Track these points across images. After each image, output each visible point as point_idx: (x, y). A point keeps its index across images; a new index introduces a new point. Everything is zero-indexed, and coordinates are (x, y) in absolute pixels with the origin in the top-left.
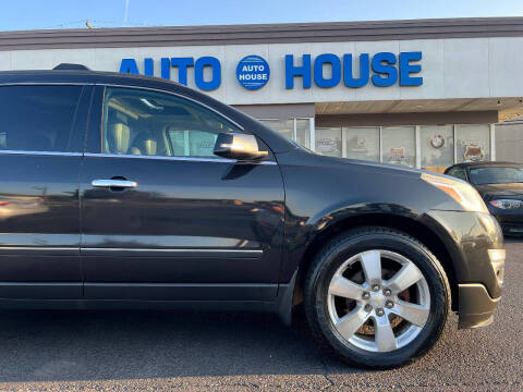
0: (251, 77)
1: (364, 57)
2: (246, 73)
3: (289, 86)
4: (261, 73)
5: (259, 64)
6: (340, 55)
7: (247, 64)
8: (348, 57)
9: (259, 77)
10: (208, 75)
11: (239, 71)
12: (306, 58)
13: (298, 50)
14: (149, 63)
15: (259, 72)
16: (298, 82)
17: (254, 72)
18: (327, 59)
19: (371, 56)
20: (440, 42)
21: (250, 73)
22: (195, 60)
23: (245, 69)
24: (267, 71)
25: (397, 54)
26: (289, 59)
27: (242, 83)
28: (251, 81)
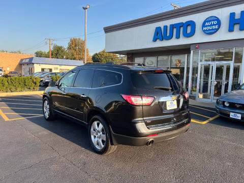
0: (209, 28)
2: (207, 26)
3: (231, 30)
4: (215, 25)
5: (214, 20)
7: (208, 22)
10: (189, 30)
11: (204, 25)
14: (165, 27)
15: (214, 25)
16: (237, 27)
17: (211, 25)
21: (209, 26)
22: (184, 23)
23: (207, 24)
26: (232, 15)
27: (204, 31)
28: (209, 30)
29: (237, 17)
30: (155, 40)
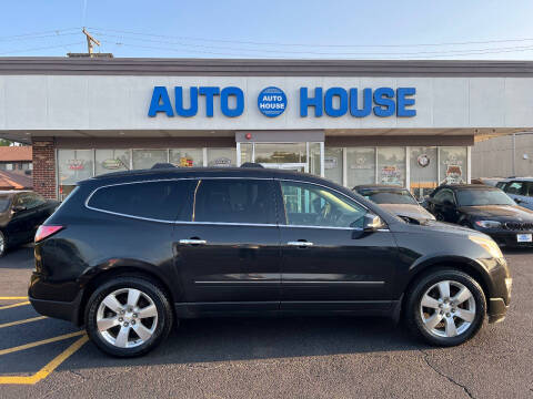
0: (270, 106)
1: (367, 91)
2: (266, 102)
3: (303, 114)
4: (280, 102)
5: (277, 95)
6: (347, 88)
7: (267, 95)
8: (354, 91)
9: (278, 106)
10: (232, 103)
11: (260, 100)
12: (319, 90)
13: (311, 83)
14: (179, 90)
15: (277, 102)
16: (311, 111)
17: (273, 102)
18: (336, 92)
19: (374, 89)
20: (430, 79)
21: (270, 103)
22: (221, 89)
23: (265, 98)
24: (284, 101)
25: (395, 89)
26: (303, 91)
27: (262, 111)
28: (271, 109)
29: (310, 95)
30: (152, 113)
